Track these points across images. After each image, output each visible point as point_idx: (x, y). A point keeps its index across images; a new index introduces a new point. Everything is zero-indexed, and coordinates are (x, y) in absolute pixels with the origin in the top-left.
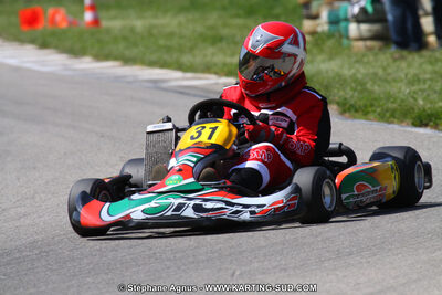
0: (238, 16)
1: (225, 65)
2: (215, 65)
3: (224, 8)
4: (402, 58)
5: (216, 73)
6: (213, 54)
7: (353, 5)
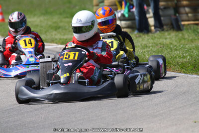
0: (67, 17)
1: (60, 39)
2: (56, 39)
3: (61, 14)
4: (140, 36)
5: (56, 43)
6: (55, 35)
7: (118, 12)
